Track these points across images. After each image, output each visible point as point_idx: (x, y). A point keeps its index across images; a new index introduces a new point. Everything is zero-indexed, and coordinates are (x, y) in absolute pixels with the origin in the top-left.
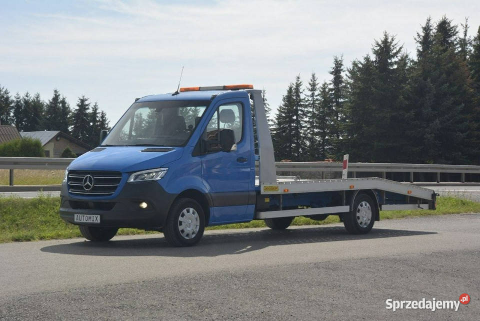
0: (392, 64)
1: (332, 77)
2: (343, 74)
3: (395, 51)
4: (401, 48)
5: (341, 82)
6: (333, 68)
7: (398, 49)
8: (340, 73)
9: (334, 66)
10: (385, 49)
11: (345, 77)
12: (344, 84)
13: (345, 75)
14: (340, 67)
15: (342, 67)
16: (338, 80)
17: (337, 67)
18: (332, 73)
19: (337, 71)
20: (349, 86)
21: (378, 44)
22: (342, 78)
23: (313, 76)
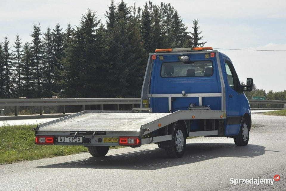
0: (94, 31)
1: (33, 38)
2: (40, 37)
3: (95, 22)
4: (100, 20)
5: (40, 42)
6: (33, 32)
7: (98, 21)
8: (39, 36)
9: (34, 31)
10: (89, 21)
11: (42, 39)
12: (42, 44)
13: (42, 38)
14: (38, 32)
15: (40, 32)
16: (37, 41)
17: (36, 32)
18: (32, 36)
19: (36, 34)
20: (45, 45)
21: (85, 17)
22: (40, 39)
23: (18, 37)
